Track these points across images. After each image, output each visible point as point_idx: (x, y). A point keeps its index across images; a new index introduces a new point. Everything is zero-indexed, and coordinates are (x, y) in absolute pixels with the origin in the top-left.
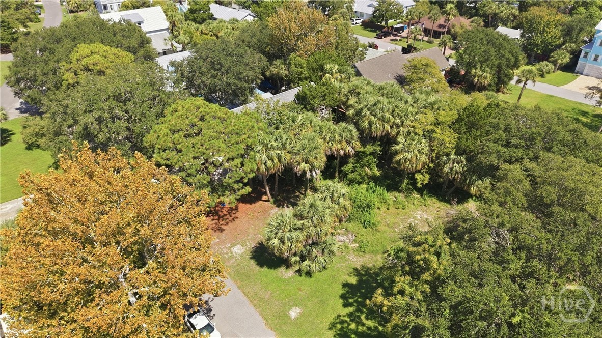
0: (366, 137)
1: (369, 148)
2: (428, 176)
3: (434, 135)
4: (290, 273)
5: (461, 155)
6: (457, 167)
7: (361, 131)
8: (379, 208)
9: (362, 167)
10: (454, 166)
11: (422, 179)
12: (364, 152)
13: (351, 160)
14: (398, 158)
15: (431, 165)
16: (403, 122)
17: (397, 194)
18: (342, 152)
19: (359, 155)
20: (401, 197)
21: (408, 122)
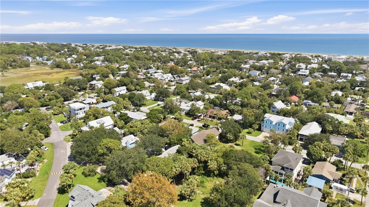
0: (200, 162)
1: (201, 165)
2: (218, 171)
3: (217, 160)
4: (186, 201)
5: (225, 164)
6: (225, 168)
7: (198, 160)
8: (206, 182)
9: (199, 170)
10: (224, 168)
11: (217, 172)
12: (200, 166)
13: (196, 169)
14: (209, 167)
15: (218, 168)
16: (209, 156)
17: (210, 178)
18: (194, 167)
19: (198, 167)
20: (211, 178)
21: (210, 156)
